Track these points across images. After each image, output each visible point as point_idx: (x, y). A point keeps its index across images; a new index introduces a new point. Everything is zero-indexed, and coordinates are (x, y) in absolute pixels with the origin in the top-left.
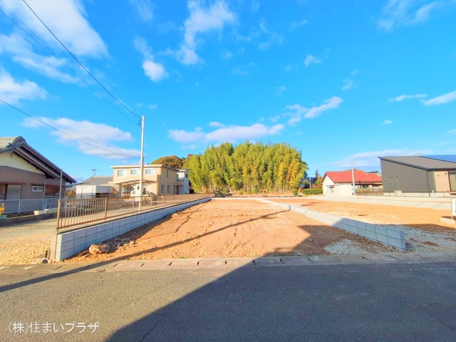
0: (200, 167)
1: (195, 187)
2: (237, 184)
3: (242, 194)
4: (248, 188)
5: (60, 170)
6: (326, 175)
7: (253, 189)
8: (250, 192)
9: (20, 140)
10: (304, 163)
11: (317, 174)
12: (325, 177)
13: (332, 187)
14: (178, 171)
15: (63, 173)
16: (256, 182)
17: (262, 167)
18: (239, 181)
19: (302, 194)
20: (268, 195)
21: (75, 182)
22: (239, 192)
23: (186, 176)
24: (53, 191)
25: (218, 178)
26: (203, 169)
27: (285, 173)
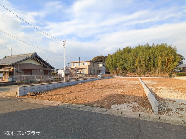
0: (112, 61)
1: (110, 71)
2: (131, 69)
3: (135, 75)
4: (139, 72)
5: (48, 64)
7: (142, 72)
8: (140, 74)
9: (35, 53)
14: (99, 63)
16: (144, 68)
17: (147, 59)
18: (134, 67)
19: (176, 76)
21: (55, 69)
22: (133, 74)
23: (104, 65)
25: (121, 66)
26: (113, 62)
27: (163, 63)
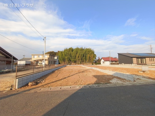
0: (62, 55)
1: (60, 62)
2: (74, 61)
3: (76, 64)
4: (78, 62)
5: (12, 55)
6: (102, 58)
8: (78, 64)
10: (95, 55)
11: (99, 58)
12: (101, 59)
13: (104, 62)
14: (55, 56)
15: (13, 56)
16: (81, 61)
17: (82, 56)
18: (75, 60)
19: (94, 64)
20: (84, 64)
21: (18, 60)
22: (75, 63)
23: (58, 58)
24: (9, 63)
25: (68, 59)
27: (89, 58)
